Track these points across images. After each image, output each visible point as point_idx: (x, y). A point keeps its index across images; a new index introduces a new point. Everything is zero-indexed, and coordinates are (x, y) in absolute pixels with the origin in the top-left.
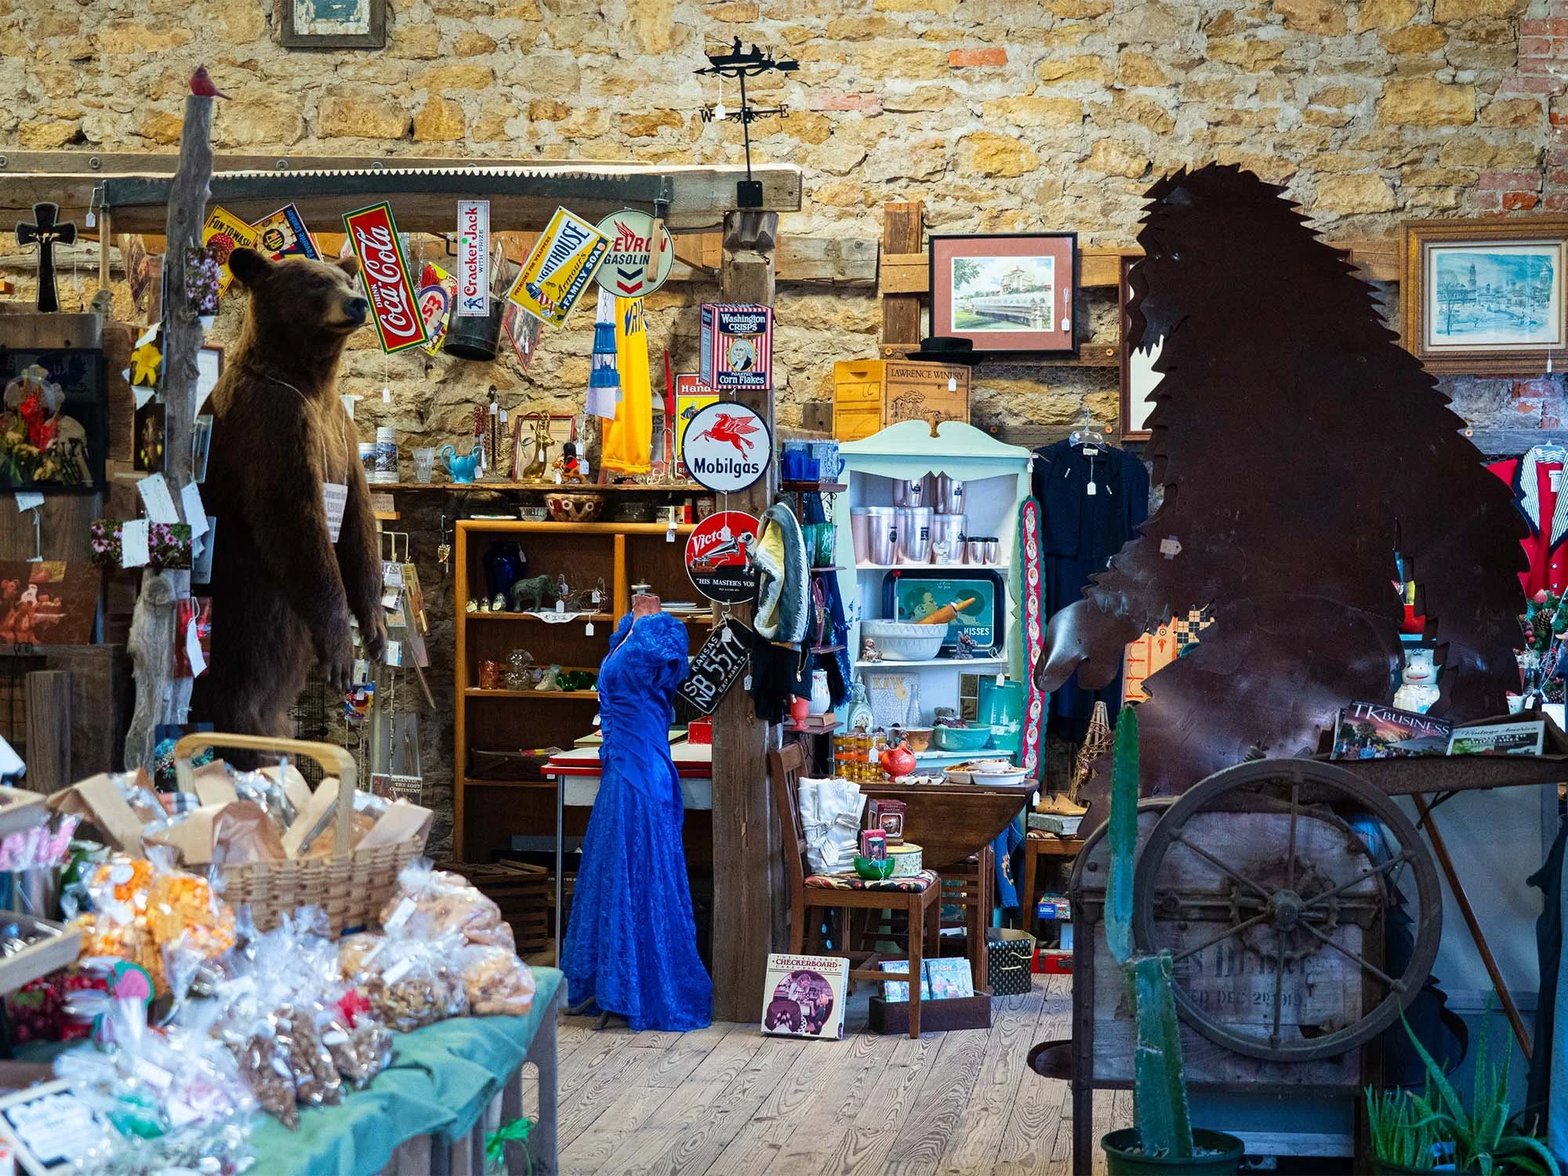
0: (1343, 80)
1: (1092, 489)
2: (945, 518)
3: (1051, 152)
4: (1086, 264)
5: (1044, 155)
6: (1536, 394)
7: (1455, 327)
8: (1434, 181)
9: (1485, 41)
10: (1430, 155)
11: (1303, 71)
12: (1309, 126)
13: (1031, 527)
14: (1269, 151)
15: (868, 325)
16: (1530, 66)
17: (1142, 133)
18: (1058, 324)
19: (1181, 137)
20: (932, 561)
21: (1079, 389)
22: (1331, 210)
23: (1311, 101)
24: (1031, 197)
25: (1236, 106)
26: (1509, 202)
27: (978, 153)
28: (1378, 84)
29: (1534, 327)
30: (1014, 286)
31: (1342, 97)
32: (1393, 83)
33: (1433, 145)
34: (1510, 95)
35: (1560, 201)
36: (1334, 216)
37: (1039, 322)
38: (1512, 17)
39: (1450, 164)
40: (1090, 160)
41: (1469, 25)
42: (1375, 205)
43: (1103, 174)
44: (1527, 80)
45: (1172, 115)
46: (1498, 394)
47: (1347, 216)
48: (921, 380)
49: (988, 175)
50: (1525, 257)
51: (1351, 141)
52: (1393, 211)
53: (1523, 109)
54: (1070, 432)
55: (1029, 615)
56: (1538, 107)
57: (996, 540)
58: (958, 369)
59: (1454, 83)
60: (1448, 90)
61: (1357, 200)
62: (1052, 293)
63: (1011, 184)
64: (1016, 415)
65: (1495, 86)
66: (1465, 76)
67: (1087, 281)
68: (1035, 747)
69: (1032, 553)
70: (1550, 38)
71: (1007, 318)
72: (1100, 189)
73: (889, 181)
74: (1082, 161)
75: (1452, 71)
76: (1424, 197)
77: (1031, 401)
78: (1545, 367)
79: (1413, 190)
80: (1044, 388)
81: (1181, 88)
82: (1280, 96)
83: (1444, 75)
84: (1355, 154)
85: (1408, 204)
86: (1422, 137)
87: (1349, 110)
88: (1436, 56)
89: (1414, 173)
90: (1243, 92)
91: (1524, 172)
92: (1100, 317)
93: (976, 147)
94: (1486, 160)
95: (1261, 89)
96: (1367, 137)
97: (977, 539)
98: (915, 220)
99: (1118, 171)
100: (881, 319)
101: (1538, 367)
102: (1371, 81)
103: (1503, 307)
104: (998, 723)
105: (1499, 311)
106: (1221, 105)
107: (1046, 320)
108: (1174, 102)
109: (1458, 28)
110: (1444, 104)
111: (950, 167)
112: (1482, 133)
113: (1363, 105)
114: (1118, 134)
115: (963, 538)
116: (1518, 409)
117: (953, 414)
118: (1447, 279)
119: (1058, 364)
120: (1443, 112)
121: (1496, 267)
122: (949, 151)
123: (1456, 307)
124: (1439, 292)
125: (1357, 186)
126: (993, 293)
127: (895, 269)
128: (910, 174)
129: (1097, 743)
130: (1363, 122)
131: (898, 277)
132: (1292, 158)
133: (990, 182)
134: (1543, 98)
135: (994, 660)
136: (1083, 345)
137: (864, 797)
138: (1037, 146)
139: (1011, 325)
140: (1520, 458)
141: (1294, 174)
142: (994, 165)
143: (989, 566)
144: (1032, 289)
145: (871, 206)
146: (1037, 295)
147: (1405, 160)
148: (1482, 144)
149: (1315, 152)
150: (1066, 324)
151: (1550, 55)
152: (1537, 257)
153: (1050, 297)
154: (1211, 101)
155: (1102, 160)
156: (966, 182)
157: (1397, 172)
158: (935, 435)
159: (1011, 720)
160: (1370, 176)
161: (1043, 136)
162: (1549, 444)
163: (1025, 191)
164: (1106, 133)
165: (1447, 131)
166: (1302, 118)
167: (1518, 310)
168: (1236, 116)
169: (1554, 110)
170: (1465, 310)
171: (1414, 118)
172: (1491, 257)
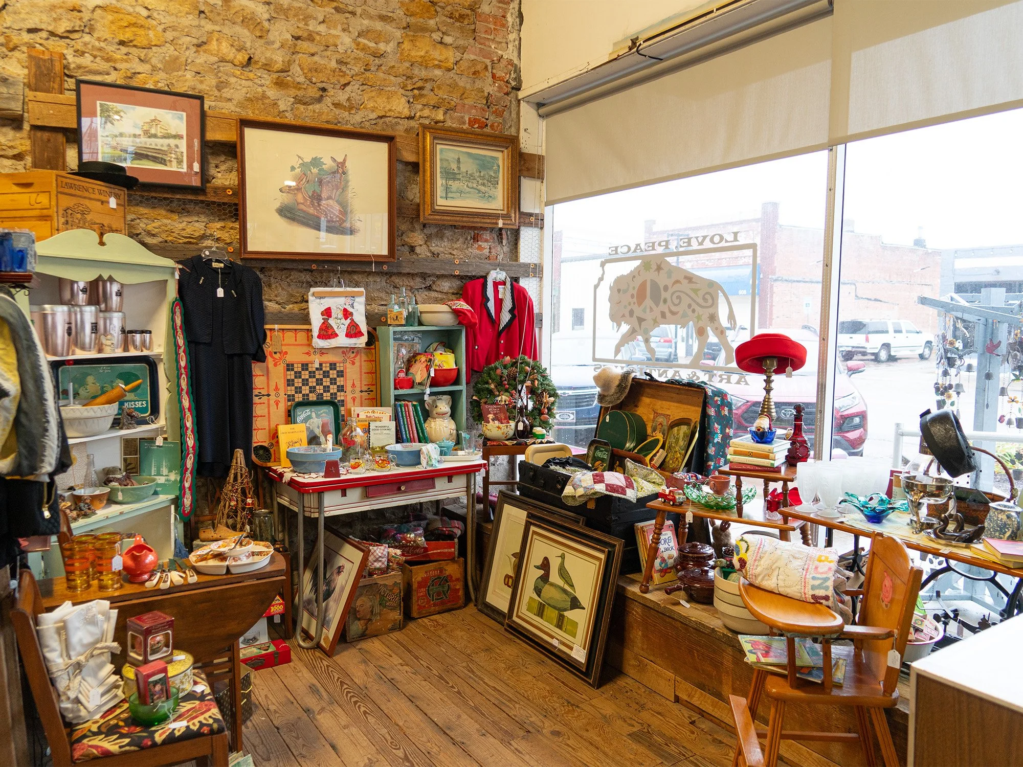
0: (379, 25)
1: (220, 293)
2: (107, 315)
3: (175, 34)
4: (210, 123)
5: (169, 35)
6: (486, 241)
7: (450, 195)
8: (432, 103)
9: (457, 20)
10: (428, 86)
11: (353, 13)
12: (358, 52)
13: (178, 321)
14: (333, 64)
15: (15, 152)
16: (482, 41)
17: (245, 34)
18: (190, 166)
19: (273, 43)
20: (100, 351)
21: (203, 218)
22: (373, 111)
23: (359, 35)
24: (159, 66)
25: (311, 28)
26: (472, 122)
27: (112, 22)
28: (398, 34)
29: (490, 199)
30: (153, 131)
31: (378, 37)
32: (407, 35)
33: (431, 79)
34: (472, 57)
35: (497, 127)
36: (373, 116)
37: (174, 163)
38: (472, 8)
39: (441, 94)
40: (205, 47)
41: (449, 8)
42: (399, 113)
43: (216, 59)
44: (481, 49)
45: (266, 24)
46: (466, 239)
47: (381, 117)
48: (86, 194)
49: (122, 43)
50: (485, 156)
51: (383, 68)
52: (408, 118)
53: (479, 67)
54: (200, 250)
55: (182, 390)
56: (486, 68)
57: (150, 332)
58: (117, 190)
59: (441, 43)
60: (439, 46)
61: (388, 107)
62: (184, 142)
63: (143, 52)
64: (154, 235)
65: (463, 49)
66: (448, 40)
67: (211, 136)
68: (190, 488)
69: (181, 342)
70: (492, 27)
71: (147, 157)
72: (214, 69)
73: (30, 31)
74: (199, 46)
75: (440, 34)
76: (426, 112)
77: (166, 225)
78: (497, 224)
79: (420, 107)
80: (175, 216)
81: (272, 7)
82: (339, 27)
83: (436, 36)
84: (386, 76)
85: (418, 115)
86: (424, 74)
87: (382, 46)
88: (432, 23)
89: (421, 96)
90: (315, 19)
91: (479, 106)
92: (217, 167)
93: (110, 18)
94: (459, 95)
95: (327, 20)
96: (393, 67)
97: (136, 332)
98: (58, 68)
99: (228, 59)
100: (29, 148)
101: (493, 223)
102: (394, 30)
103: (475, 186)
104: (159, 474)
105: (473, 188)
106: (300, 25)
107: (180, 162)
108: (266, 16)
109: (443, 8)
110: (438, 54)
111: (87, 30)
112: (456, 77)
113: (391, 44)
114: (226, 30)
115: (123, 331)
116: (478, 249)
117: (114, 227)
118: (445, 164)
119: (190, 197)
120: (436, 60)
121: (471, 160)
122: (86, 16)
123: (450, 182)
124: (441, 172)
125: (388, 98)
126: (135, 136)
127: (42, 105)
128: (50, 28)
129: (239, 480)
130: (390, 56)
131: (45, 112)
132: (348, 72)
133: (124, 50)
134: (488, 62)
135: (152, 426)
136: (208, 185)
137: (115, 612)
138: (163, 26)
139: (152, 163)
140: (485, 278)
141: (348, 84)
142: (127, 35)
143: (145, 353)
144: (167, 136)
145: (12, 50)
146: (172, 142)
147: (415, 86)
148: (457, 85)
149: (362, 70)
150: (196, 167)
151: (492, 37)
152: (492, 157)
153: (183, 145)
154: (293, 21)
155: (216, 47)
156: (103, 44)
157: (410, 93)
158: (102, 243)
159: (170, 471)
160: (396, 93)
161: (168, 20)
162: (498, 270)
163: (154, 61)
164: (217, 28)
165: (438, 72)
166: (354, 46)
167: (482, 188)
168: (310, 35)
169: (494, 71)
170: (455, 185)
171: (420, 60)
172: (468, 154)
